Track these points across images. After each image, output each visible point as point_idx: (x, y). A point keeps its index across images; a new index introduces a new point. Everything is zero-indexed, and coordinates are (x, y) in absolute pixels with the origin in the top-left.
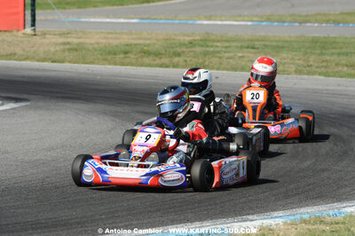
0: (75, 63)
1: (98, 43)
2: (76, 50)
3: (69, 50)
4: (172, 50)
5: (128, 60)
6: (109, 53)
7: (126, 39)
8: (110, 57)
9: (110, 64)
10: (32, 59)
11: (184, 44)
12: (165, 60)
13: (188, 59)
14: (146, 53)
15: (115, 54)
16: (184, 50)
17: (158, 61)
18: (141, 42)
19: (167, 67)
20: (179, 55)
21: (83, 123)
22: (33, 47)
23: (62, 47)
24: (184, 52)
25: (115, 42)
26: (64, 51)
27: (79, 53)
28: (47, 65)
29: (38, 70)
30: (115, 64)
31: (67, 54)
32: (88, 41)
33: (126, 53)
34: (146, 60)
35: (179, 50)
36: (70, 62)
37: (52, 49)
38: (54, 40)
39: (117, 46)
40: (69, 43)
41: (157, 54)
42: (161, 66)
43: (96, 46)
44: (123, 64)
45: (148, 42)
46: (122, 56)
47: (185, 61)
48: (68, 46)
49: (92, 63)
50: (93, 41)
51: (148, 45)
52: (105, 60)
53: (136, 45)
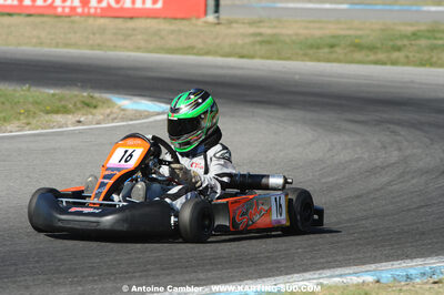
0: (268, 58)
1: (297, 35)
2: (269, 42)
3: (261, 43)
4: (391, 43)
5: (334, 56)
6: (311, 47)
7: (332, 29)
8: (311, 52)
9: (311, 60)
10: (215, 53)
11: (406, 37)
12: (382, 56)
13: (411, 55)
14: (358, 47)
15: (318, 48)
16: (406, 42)
17: (372, 57)
18: (351, 32)
19: (384, 63)
20: (399, 49)
21: (276, 133)
22: (216, 38)
23: (252, 39)
24: (405, 46)
25: (318, 33)
26: (254, 43)
27: (273, 46)
28: (233, 61)
29: (222, 67)
30: (319, 61)
31: (257, 47)
32: (284, 31)
33: (332, 46)
34: (358, 56)
35: (399, 43)
36: (262, 57)
37: (240, 42)
38: (241, 31)
39: (320, 38)
40: (260, 34)
41: (372, 48)
42: (376, 63)
43: (294, 38)
44: (328, 61)
45: (360, 33)
46: (326, 50)
47: (407, 57)
48: (259, 38)
49: (289, 59)
50: (290, 32)
51: (360, 37)
52: (305, 55)
53: (345, 36)
